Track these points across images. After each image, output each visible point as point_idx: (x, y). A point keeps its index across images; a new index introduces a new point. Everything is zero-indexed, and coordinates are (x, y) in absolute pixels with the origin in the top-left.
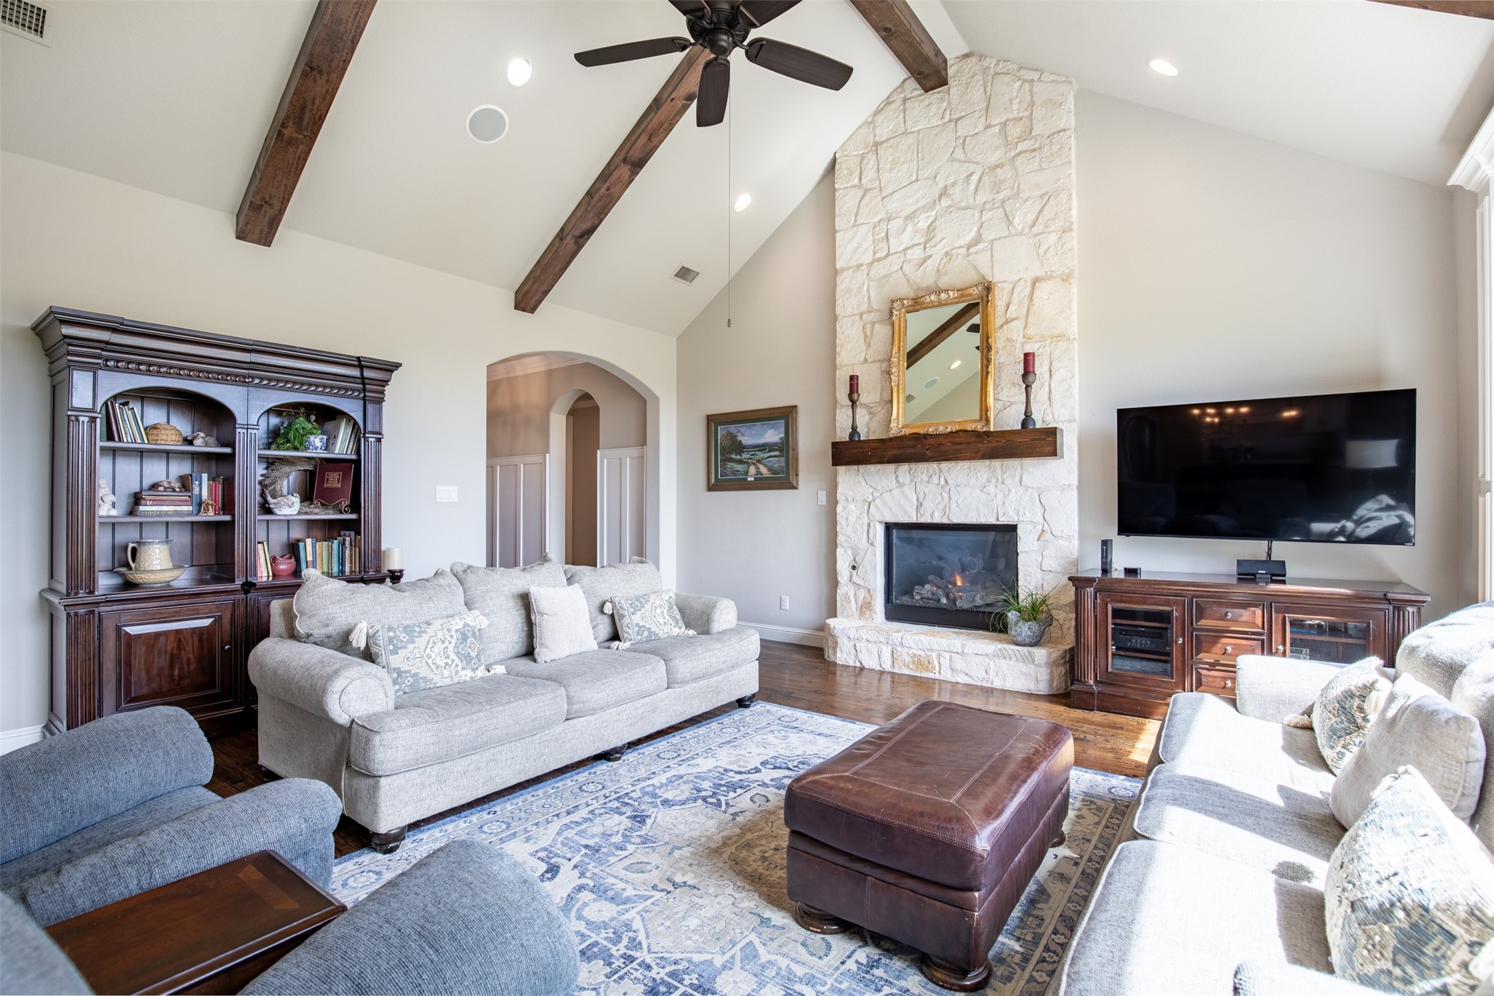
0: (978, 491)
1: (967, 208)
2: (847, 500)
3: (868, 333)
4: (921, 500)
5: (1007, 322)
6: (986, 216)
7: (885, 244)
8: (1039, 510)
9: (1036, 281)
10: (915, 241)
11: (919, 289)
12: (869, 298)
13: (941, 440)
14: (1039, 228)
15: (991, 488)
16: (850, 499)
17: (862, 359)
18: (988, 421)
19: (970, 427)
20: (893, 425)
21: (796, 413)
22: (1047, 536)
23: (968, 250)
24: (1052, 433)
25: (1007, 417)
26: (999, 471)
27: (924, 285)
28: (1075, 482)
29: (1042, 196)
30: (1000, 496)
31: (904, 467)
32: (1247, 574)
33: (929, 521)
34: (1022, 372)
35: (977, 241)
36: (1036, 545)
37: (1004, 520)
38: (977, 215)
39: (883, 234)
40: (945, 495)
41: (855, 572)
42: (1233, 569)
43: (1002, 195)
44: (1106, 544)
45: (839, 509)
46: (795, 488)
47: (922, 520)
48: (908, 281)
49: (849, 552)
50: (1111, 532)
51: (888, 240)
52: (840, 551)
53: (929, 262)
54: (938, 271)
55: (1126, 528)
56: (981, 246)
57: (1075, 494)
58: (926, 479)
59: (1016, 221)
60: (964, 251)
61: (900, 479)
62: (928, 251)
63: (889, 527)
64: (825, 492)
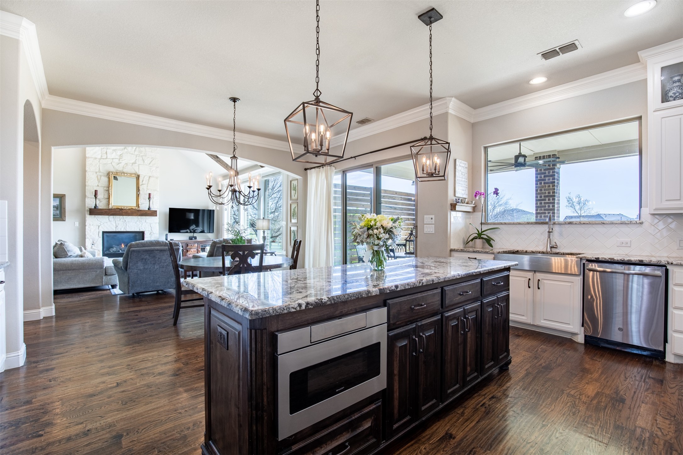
0: (134, 223)
1: (132, 154)
2: (90, 225)
3: (99, 178)
4: (117, 225)
5: (142, 184)
6: (137, 158)
7: (106, 155)
8: (150, 228)
9: (150, 177)
10: (116, 157)
11: (117, 170)
12: (99, 168)
13: (127, 211)
14: (151, 165)
15: (138, 223)
16: (92, 225)
17: (97, 185)
18: (139, 207)
19: (133, 208)
20: (110, 205)
21: (65, 197)
22: (152, 233)
23: (132, 164)
24: (156, 211)
25: (144, 206)
26: (140, 219)
27: (119, 170)
28: (158, 222)
29: (152, 158)
30: (140, 225)
31: (112, 217)
32: (191, 238)
33: (120, 230)
34: (148, 197)
35: (135, 163)
36: (149, 236)
37: (141, 230)
38: (135, 157)
39: (105, 152)
40: (125, 224)
41: (93, 246)
42: (188, 238)
43: (142, 154)
44: (167, 235)
45: (87, 227)
46: (65, 221)
47: (117, 231)
48: (114, 167)
49: (91, 240)
50: (167, 232)
51: (107, 154)
52: (87, 240)
53: (120, 164)
54: (123, 167)
55: (171, 230)
56: (136, 165)
57: (158, 224)
58: (119, 220)
59: (146, 162)
60: (131, 164)
61: (110, 219)
62: (120, 161)
63: (104, 232)
64: (78, 223)
